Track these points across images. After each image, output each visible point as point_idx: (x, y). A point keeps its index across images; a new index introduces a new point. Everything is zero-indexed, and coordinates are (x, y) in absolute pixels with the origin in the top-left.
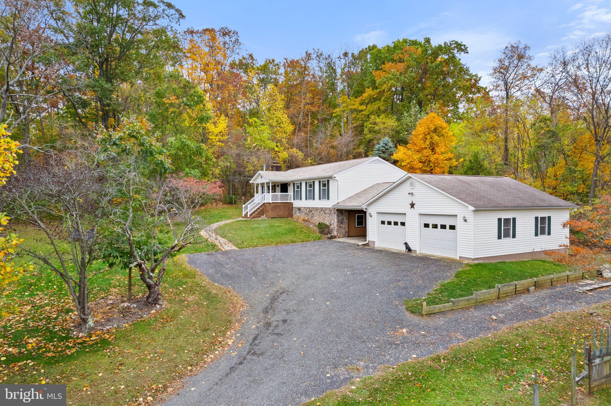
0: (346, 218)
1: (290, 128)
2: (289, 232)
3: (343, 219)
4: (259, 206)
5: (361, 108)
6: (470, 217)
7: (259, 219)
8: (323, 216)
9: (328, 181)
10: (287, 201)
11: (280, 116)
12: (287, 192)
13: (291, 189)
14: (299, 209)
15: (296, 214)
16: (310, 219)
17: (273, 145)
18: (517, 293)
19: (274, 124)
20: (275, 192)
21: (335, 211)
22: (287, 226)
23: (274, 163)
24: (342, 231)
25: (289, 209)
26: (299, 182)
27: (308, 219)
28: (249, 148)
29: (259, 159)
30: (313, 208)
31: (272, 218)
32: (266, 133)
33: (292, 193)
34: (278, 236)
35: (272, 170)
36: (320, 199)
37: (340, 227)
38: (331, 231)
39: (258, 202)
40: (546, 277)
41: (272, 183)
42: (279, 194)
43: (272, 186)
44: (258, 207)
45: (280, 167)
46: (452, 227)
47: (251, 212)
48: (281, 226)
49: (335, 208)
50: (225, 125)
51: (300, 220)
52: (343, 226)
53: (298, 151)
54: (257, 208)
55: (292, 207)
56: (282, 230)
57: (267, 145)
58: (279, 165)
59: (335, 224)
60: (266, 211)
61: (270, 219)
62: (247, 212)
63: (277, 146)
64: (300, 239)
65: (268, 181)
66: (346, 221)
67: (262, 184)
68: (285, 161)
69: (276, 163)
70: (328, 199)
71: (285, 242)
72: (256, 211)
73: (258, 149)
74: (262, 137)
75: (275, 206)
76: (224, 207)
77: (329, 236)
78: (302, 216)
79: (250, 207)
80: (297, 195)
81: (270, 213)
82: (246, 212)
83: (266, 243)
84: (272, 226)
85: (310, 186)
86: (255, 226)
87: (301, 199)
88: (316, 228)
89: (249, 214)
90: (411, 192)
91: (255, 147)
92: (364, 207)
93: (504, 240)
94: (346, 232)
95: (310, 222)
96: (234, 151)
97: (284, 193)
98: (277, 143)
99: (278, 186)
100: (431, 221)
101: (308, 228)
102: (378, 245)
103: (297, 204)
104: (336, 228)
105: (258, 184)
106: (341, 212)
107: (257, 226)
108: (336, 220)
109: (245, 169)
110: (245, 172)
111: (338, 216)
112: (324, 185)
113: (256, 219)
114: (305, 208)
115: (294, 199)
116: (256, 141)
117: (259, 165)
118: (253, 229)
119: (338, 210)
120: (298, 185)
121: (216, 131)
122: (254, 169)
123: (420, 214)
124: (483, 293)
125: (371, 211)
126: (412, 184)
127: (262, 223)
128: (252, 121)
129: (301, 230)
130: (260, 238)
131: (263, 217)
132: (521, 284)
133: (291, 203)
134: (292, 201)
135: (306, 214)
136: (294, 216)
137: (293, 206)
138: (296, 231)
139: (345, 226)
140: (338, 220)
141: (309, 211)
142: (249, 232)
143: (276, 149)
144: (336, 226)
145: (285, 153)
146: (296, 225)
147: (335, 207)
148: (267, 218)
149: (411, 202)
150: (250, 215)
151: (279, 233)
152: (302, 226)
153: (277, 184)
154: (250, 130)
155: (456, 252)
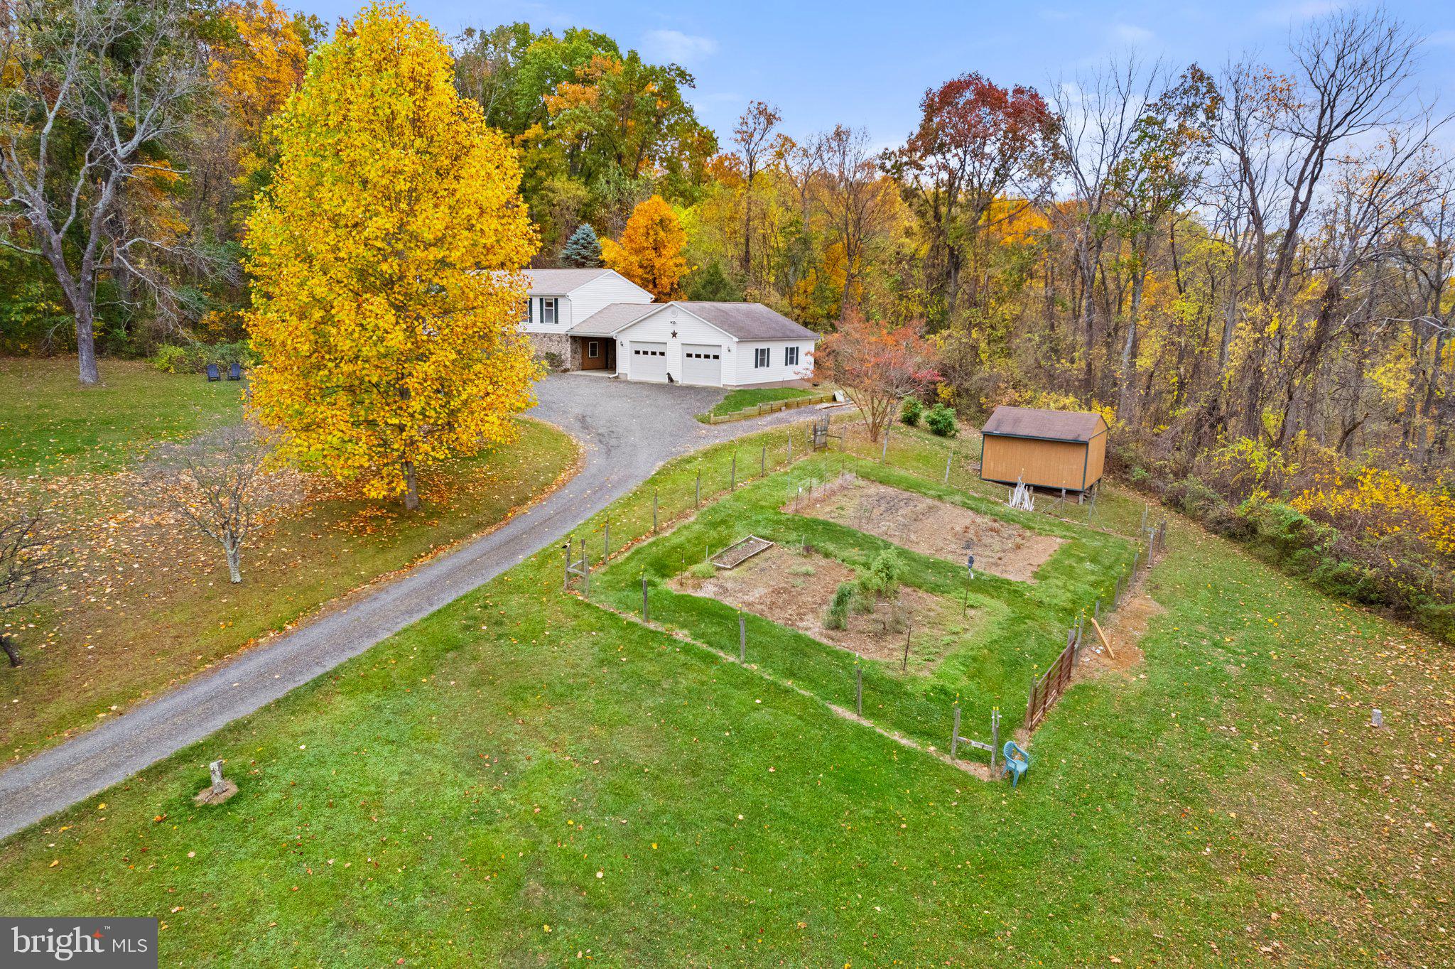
0: (580, 346)
3: (576, 347)
6: (734, 348)
8: (549, 344)
9: (556, 300)
18: (772, 411)
21: (567, 337)
30: (533, 333)
36: (542, 321)
37: (574, 357)
38: (564, 363)
40: (793, 400)
46: (716, 357)
49: (567, 335)
52: (577, 356)
59: (569, 354)
66: (579, 350)
70: (557, 322)
77: (562, 368)
90: (675, 320)
92: (613, 335)
93: (760, 369)
94: (580, 364)
100: (694, 351)
102: (631, 377)
104: (569, 359)
106: (574, 339)
108: (569, 349)
111: (572, 345)
112: (549, 305)
119: (571, 337)
123: (683, 344)
124: (748, 410)
125: (622, 339)
126: (674, 313)
132: (776, 404)
140: (571, 350)
144: (569, 357)
147: (567, 333)
149: (673, 331)
155: (719, 379)
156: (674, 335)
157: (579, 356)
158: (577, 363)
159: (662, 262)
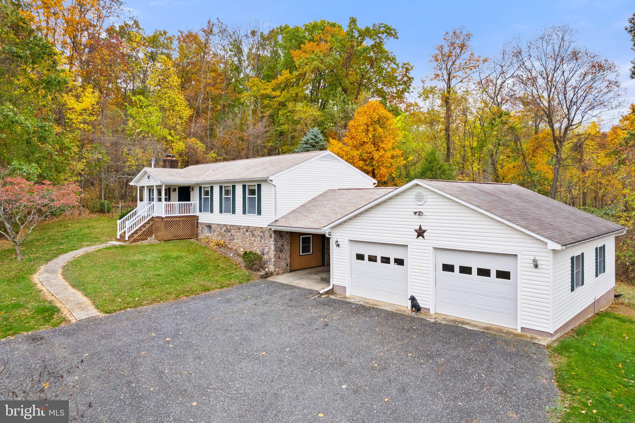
0: (287, 242)
1: (187, 113)
2: (197, 269)
3: (282, 245)
4: (144, 222)
5: (274, 94)
6: (547, 260)
7: (145, 242)
8: (250, 240)
9: (259, 186)
10: (189, 214)
11: (173, 96)
12: (189, 200)
13: (195, 197)
14: (209, 226)
15: (204, 234)
16: (227, 243)
17: (165, 132)
19: (167, 105)
20: (169, 200)
21: (271, 232)
22: (191, 258)
23: (168, 156)
24: (282, 264)
25: (193, 225)
26: (209, 186)
27: (224, 242)
28: (132, 135)
29: (145, 150)
30: (233, 226)
31: (165, 241)
32: (155, 117)
33: (197, 202)
34: (177, 279)
35: (164, 166)
36: (244, 212)
37: (279, 258)
38: (264, 264)
39: (143, 215)
41: (166, 186)
42: (175, 202)
43: (166, 189)
44: (142, 223)
45: (177, 162)
46: (504, 275)
47: (131, 232)
48: (182, 257)
49: (271, 229)
50: (94, 101)
51: (211, 244)
52: (284, 255)
53: (198, 142)
54: (140, 225)
55: (197, 223)
56: (184, 265)
57: (156, 132)
58: (174, 159)
59: (272, 254)
60: (156, 230)
61: (163, 242)
62: (125, 232)
63: (170, 134)
64: (217, 281)
65: (159, 183)
66: (287, 247)
67: (150, 189)
68: (180, 155)
69: (170, 156)
70: (259, 213)
71: (191, 291)
72: (140, 229)
73: (144, 137)
74: (149, 121)
75: (169, 222)
76: (92, 217)
77: (262, 273)
78: (215, 238)
79: (128, 224)
80: (205, 205)
81: (163, 233)
82: (123, 231)
83: (158, 297)
84: (167, 258)
85: (227, 193)
86: (138, 257)
87: (212, 211)
88: (240, 259)
89: (127, 235)
90: (419, 210)
91: (139, 134)
92: (325, 231)
93: (576, 292)
94: (287, 265)
95: (228, 248)
96: (109, 138)
97: (186, 202)
98: (170, 130)
99: (174, 190)
100: (458, 261)
101: (227, 259)
102: (353, 295)
103: (204, 218)
104: (273, 260)
105: (143, 187)
106: (279, 234)
107: (141, 258)
108: (273, 247)
109: (124, 163)
110: (124, 167)
111: (275, 240)
112: (252, 192)
113: (139, 243)
114: (218, 225)
115: (200, 211)
116: (141, 126)
117: (145, 159)
118: (133, 265)
119: (275, 232)
120: (206, 189)
121: (79, 107)
122: (137, 163)
123: (435, 248)
125: (336, 237)
126: (419, 198)
127: (149, 251)
128: (136, 99)
129: (216, 264)
130: (146, 284)
131: (151, 239)
133: (195, 216)
134: (197, 213)
135: (220, 234)
136: (201, 236)
137: (199, 221)
138: (207, 266)
139: (286, 256)
140: (276, 248)
141: (225, 231)
142: (127, 272)
143: (169, 138)
144: (272, 256)
145: (181, 143)
146: (206, 254)
147: (270, 227)
148: (157, 242)
149: (418, 228)
150: (129, 237)
151: (180, 272)
152: (216, 255)
153: (174, 187)
154: (132, 111)
155: (515, 318)
156: (420, 233)
157: (286, 255)
158: (283, 264)
159: (381, 154)
